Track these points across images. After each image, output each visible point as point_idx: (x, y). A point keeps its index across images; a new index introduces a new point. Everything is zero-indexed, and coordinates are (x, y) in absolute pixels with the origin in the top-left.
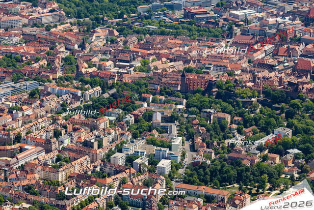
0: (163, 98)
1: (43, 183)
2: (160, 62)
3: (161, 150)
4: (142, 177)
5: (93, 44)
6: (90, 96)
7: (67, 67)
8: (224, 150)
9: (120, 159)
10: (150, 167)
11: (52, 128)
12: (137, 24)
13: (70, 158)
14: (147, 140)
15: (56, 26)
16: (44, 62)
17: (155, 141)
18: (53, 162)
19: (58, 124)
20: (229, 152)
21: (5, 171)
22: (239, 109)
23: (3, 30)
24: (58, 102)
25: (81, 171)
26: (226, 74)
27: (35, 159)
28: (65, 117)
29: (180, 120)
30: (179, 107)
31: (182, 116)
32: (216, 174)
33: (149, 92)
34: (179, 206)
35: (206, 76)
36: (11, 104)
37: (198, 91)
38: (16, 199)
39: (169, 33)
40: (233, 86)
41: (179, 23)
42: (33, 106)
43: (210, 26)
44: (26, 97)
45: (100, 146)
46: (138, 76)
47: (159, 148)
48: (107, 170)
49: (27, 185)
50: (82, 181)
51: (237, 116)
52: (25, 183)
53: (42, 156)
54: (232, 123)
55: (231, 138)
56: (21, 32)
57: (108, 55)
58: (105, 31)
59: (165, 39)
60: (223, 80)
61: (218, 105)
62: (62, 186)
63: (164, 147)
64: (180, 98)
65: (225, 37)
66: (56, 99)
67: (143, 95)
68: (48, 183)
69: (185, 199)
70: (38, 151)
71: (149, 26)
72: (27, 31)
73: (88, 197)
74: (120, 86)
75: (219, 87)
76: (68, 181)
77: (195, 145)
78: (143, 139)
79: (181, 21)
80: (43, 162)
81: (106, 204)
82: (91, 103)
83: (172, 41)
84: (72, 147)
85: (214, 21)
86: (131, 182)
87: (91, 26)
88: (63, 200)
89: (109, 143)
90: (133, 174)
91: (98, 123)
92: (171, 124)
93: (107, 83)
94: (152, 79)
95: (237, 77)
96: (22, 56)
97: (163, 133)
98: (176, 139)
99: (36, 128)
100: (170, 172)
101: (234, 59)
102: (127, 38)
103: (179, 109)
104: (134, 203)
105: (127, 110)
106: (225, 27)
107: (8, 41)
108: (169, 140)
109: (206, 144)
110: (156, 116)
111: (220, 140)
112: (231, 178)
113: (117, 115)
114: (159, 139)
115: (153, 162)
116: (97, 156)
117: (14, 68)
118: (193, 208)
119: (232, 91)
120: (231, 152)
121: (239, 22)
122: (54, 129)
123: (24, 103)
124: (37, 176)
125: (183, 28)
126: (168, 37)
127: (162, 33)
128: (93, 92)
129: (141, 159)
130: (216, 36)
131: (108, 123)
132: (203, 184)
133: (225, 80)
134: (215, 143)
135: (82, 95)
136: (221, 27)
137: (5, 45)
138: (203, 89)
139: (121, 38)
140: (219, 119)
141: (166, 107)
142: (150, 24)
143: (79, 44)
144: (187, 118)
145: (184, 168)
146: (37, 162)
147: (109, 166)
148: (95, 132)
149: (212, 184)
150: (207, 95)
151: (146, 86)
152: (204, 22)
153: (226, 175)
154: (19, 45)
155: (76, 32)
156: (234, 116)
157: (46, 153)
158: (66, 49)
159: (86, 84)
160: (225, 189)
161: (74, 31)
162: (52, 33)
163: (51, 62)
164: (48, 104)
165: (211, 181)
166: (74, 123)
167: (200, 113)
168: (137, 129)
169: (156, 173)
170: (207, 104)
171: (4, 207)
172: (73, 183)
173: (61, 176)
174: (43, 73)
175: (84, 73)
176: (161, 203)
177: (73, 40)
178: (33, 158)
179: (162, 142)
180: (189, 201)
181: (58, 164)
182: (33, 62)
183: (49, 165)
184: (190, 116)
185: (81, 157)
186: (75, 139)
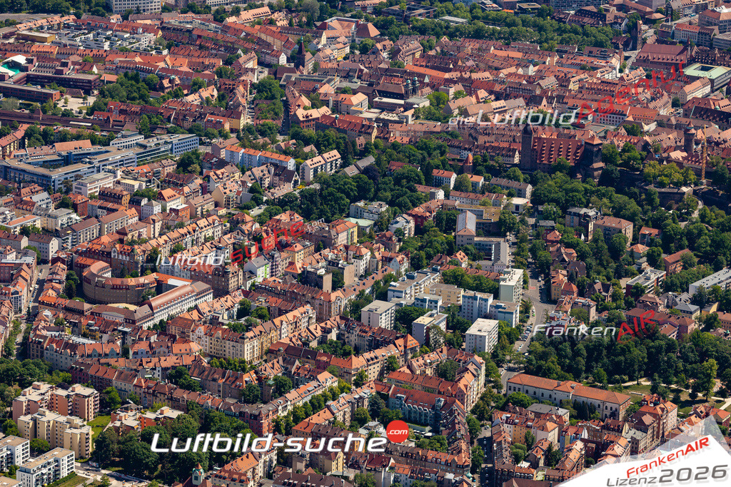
0: (481, 180)
1: (208, 363)
2: (474, 99)
3: (475, 298)
4: (433, 356)
5: (321, 54)
6: (316, 170)
7: (264, 105)
8: (618, 302)
9: (382, 314)
10: (449, 334)
11: (229, 239)
12: (421, 11)
13: (269, 308)
14: (444, 275)
15: (236, 12)
16: (210, 92)
17: (463, 276)
18: (230, 317)
19: (243, 232)
20: (629, 306)
21: (124, 333)
22: (652, 211)
23: (119, 16)
24: (244, 183)
25: (294, 340)
26: (623, 131)
27: (190, 310)
28: (259, 216)
29: (518, 232)
30: (517, 201)
31: (522, 221)
32: (600, 353)
33: (447, 166)
34: (515, 424)
35: (579, 135)
36: (136, 184)
37: (560, 167)
38: (151, 398)
39: (493, 34)
40: (639, 157)
41: (515, 13)
42: (186, 189)
43: (586, 20)
44: (170, 169)
45: (337, 284)
46: (424, 129)
47: (471, 293)
48: (353, 338)
49: (174, 367)
50: (297, 363)
51: (647, 225)
52: (169, 361)
53: (207, 303)
54: (635, 240)
55: (633, 275)
56: (158, 23)
57: (355, 80)
58: (349, 26)
59: (484, 46)
60: (616, 143)
61: (605, 200)
62: (252, 372)
63: (483, 291)
64: (519, 181)
65: (621, 46)
66: (237, 175)
67: (435, 172)
68: (221, 363)
69: (529, 408)
70: (197, 290)
71: (447, 18)
72: (172, 21)
73: (309, 398)
74: (383, 152)
75: (608, 159)
76: (266, 361)
77: (553, 289)
78: (435, 271)
79: (520, 8)
80: (209, 316)
81: (351, 416)
82: (317, 186)
83: (500, 53)
84: (273, 285)
85: (595, 10)
86: (409, 367)
87: (317, 15)
88: (253, 403)
89: (356, 279)
90: (411, 349)
91: (333, 232)
92: (498, 239)
93: (354, 144)
94: (456, 137)
95: (647, 138)
96: (162, 78)
97: (480, 258)
98: (509, 273)
99: (193, 240)
100: (496, 347)
101: (642, 97)
102: (399, 43)
103: (517, 207)
104: (413, 415)
105: (400, 205)
106: (620, 24)
107: (130, 43)
108: (493, 275)
109: (578, 287)
110: (465, 219)
111: (609, 279)
112: (633, 365)
113: (376, 217)
114: (472, 272)
115: (459, 322)
116: (330, 307)
117: (143, 103)
118: (547, 430)
119: (637, 169)
120: (633, 307)
121: (651, 13)
122: (234, 244)
123: (167, 183)
124: (195, 347)
125: (525, 23)
126: (491, 43)
127: (478, 35)
128: (323, 162)
129: (431, 316)
130: (599, 44)
131: (356, 234)
132: (570, 375)
133: (622, 145)
134: (598, 286)
135: (297, 169)
136: (611, 25)
137: (124, 51)
138: (570, 163)
139: (384, 43)
140: (608, 233)
141: (488, 200)
142: (449, 14)
143: (290, 52)
144: (535, 226)
145: (528, 340)
146: (195, 315)
147: (358, 329)
148: (326, 252)
149: (591, 379)
150: (579, 176)
151: (442, 153)
152: (572, 12)
153: (622, 358)
154: (154, 52)
155: (283, 27)
156: (641, 227)
157: (215, 297)
158: (260, 63)
159: (307, 144)
160: (620, 390)
161: (279, 24)
162: (229, 27)
163: (226, 93)
164: (220, 185)
165: (589, 369)
167: (564, 217)
168: (421, 248)
169: (464, 350)
170: (580, 196)
171: (122, 414)
172: (276, 366)
173: (250, 350)
174: (209, 117)
175: (301, 119)
176: (474, 417)
177: (277, 45)
178: (186, 307)
179: (478, 278)
180: (538, 415)
181: (243, 321)
182: (185, 92)
183: (223, 324)
184: (542, 223)
185: (295, 308)
186: (282, 268)
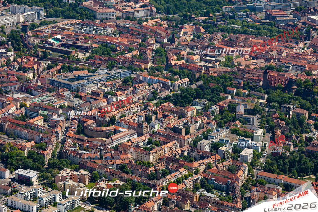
0: (246, 92)
1: (135, 163)
2: (243, 59)
3: (244, 140)
4: (227, 163)
5: (181, 39)
6: (179, 86)
7: (158, 59)
8: (302, 144)
9: (206, 145)
10: (233, 154)
11: (143, 113)
12: (222, 22)
13: (160, 141)
14: (231, 130)
15: (147, 20)
16: (136, 53)
17: (239, 131)
18: (144, 144)
19: (149, 110)
20: (307, 145)
21: (101, 150)
22: (316, 106)
23: (99, 21)
24: (150, 90)
25: (170, 154)
26: (304, 74)
27: (127, 141)
28: (156, 104)
29: (261, 113)
30: (261, 101)
31: (263, 109)
32: (295, 164)
33: (233, 86)
34: (260, 192)
35: (286, 74)
36: (106, 89)
37: (279, 88)
38: (111, 176)
39: (251, 32)
40: (311, 84)
41: (260, 24)
42: (126, 92)
43: (289, 28)
44: (120, 84)
45: (187, 132)
46: (223, 70)
47: (242, 138)
48: (194, 155)
49: (121, 164)
50: (171, 164)
51: (314, 112)
52: (119, 162)
53: (134, 138)
54: (309, 119)
55: (308, 133)
56: (115, 24)
57: (195, 49)
58: (192, 28)
59: (248, 37)
60: (302, 78)
61: (297, 102)
62: (153, 167)
63: (247, 137)
64: (262, 93)
65: (303, 39)
66: (147, 87)
67: (228, 88)
68: (140, 163)
69: (266, 186)
70: (131, 133)
71: (232, 25)
72: (121, 23)
73: (176, 178)
74: (207, 79)
75: (298, 85)
76: (158, 163)
77: (275, 137)
78: (227, 128)
79: (262, 22)
80: (135, 144)
81: (193, 186)
82: (179, 92)
83: (254, 40)
84: (162, 132)
85: (293, 24)
86: (217, 167)
87: (179, 22)
88: (153, 180)
89: (195, 131)
90: (218, 160)
91: (186, 111)
92: (253, 116)
93: (195, 76)
94: (236, 74)
95: (314, 77)
96: (116, 46)
97: (245, 124)
98: (258, 130)
99: (129, 113)
100: (252, 160)
101: (312, 60)
102: (213, 35)
103: (261, 103)
104: (218, 187)
105: (213, 101)
106: (303, 30)
107: (104, 32)
108: (251, 131)
109: (286, 137)
110: (240, 108)
111: (298, 134)
112: (308, 170)
113: (203, 105)
114: (242, 129)
115: (237, 150)
116: (185, 142)
117: (109, 56)
118: (273, 195)
119: (310, 90)
120: (308, 146)
121: (316, 26)
122: (146, 115)
123: (118, 89)
124: (130, 156)
125: (264, 29)
126: (250, 36)
127: (245, 33)
128: (182, 83)
129: (226, 147)
130: (294, 38)
131: (195, 112)
132: (282, 173)
133: (304, 79)
134: (294, 137)
135: (171, 85)
136: (299, 30)
137: (101, 35)
138: (283, 86)
139: (207, 35)
140: (298, 115)
141: (249, 100)
142: (233, 24)
143: (168, 37)
144: (268, 111)
145: (265, 158)
146: (130, 143)
147: (196, 151)
148: (183, 119)
149: (291, 174)
150: (286, 91)
151: (231, 81)
152: (284, 25)
153: (304, 166)
154: (113, 36)
155: (165, 27)
156: (312, 113)
157: (138, 136)
158: (156, 42)
159: (175, 75)
160: (303, 179)
161: (164, 26)
162: (144, 27)
163: (143, 53)
164: (140, 91)
165: (290, 171)
166: (164, 110)
167: (280, 108)
168: (222, 119)
169: (239, 161)
170: (287, 99)
171: (100, 183)
172: (163, 165)
173: (152, 158)
174: (136, 63)
175: (173, 65)
176: (243, 188)
177: (163, 34)
178: (126, 140)
179: (245, 132)
180: (269, 188)
181: (149, 146)
182: (126, 52)
183: (141, 147)
184: (271, 110)
185: (170, 142)
186: (165, 125)
